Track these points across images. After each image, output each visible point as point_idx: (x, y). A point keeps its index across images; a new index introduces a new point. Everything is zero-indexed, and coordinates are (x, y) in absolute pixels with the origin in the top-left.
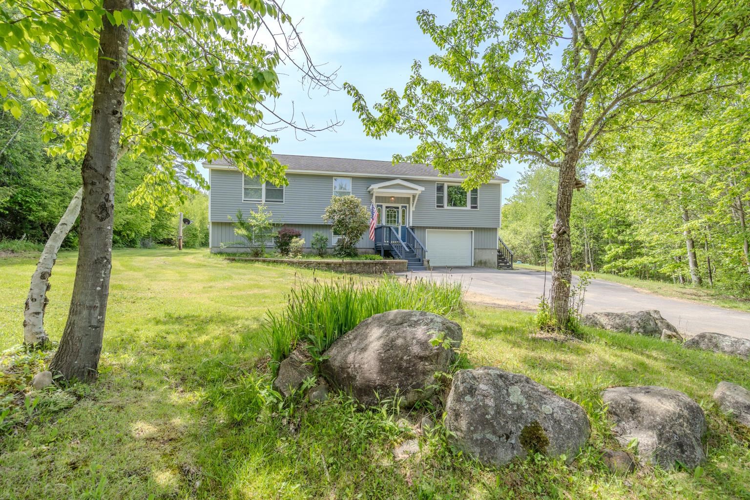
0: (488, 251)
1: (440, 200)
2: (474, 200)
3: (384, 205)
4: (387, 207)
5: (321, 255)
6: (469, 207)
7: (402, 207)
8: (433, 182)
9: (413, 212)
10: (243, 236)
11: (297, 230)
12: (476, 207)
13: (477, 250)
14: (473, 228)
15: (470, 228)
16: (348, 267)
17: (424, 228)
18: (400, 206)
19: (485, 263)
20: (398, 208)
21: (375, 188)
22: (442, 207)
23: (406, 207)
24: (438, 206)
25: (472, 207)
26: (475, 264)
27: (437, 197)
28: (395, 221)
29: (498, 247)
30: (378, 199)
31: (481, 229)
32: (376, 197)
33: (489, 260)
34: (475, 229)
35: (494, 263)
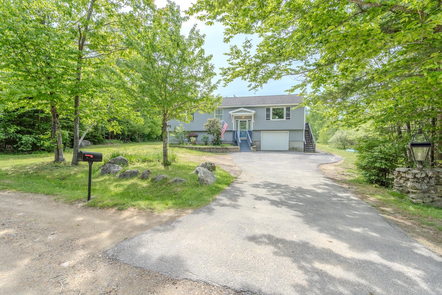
0: (298, 142)
1: (268, 116)
2: (288, 115)
3: (239, 120)
4: (240, 121)
5: (206, 144)
6: (285, 119)
7: (249, 121)
8: (264, 107)
9: (253, 123)
10: (174, 137)
11: (196, 134)
12: (289, 119)
13: (291, 142)
14: (288, 130)
15: (287, 130)
16: (209, 150)
17: (260, 131)
18: (247, 120)
19: (296, 149)
20: (246, 121)
21: (231, 112)
22: (270, 119)
23: (250, 121)
24: (266, 119)
25: (287, 119)
26: (289, 149)
27: (266, 114)
28: (245, 128)
29: (304, 140)
30: (236, 117)
31: (294, 130)
32: (235, 117)
33: (298, 147)
34: (290, 130)
35: (302, 149)
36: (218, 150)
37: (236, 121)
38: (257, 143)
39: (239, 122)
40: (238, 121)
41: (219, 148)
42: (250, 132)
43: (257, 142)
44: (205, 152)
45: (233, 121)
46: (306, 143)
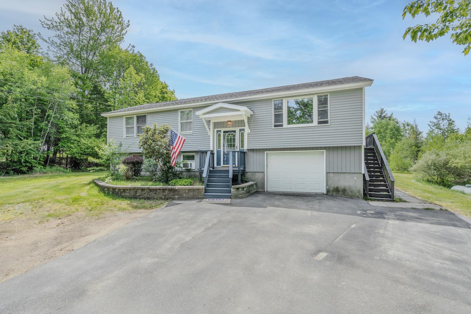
0: (347, 176)
1: (278, 117)
2: (323, 114)
3: (223, 130)
4: (224, 132)
6: (315, 123)
7: (240, 130)
8: (269, 99)
9: (248, 134)
12: (326, 122)
13: (332, 175)
14: (325, 148)
15: (321, 148)
17: (263, 150)
18: (237, 129)
19: (344, 191)
20: (235, 131)
21: (199, 113)
22: (282, 126)
23: (243, 130)
24: (275, 126)
25: (320, 123)
26: (328, 191)
27: (276, 115)
28: (234, 146)
29: (364, 170)
30: (216, 125)
31: (337, 148)
32: (215, 123)
33: (350, 188)
34: (328, 149)
35: (359, 191)
36: (152, 194)
37: (218, 131)
38: (258, 176)
39: (222, 134)
40: (220, 131)
41: (156, 190)
42: (243, 154)
43: (257, 174)
44: (123, 197)
45: (211, 133)
46: (368, 178)
